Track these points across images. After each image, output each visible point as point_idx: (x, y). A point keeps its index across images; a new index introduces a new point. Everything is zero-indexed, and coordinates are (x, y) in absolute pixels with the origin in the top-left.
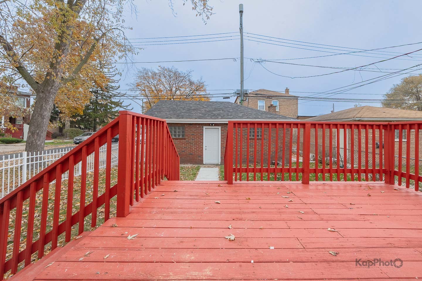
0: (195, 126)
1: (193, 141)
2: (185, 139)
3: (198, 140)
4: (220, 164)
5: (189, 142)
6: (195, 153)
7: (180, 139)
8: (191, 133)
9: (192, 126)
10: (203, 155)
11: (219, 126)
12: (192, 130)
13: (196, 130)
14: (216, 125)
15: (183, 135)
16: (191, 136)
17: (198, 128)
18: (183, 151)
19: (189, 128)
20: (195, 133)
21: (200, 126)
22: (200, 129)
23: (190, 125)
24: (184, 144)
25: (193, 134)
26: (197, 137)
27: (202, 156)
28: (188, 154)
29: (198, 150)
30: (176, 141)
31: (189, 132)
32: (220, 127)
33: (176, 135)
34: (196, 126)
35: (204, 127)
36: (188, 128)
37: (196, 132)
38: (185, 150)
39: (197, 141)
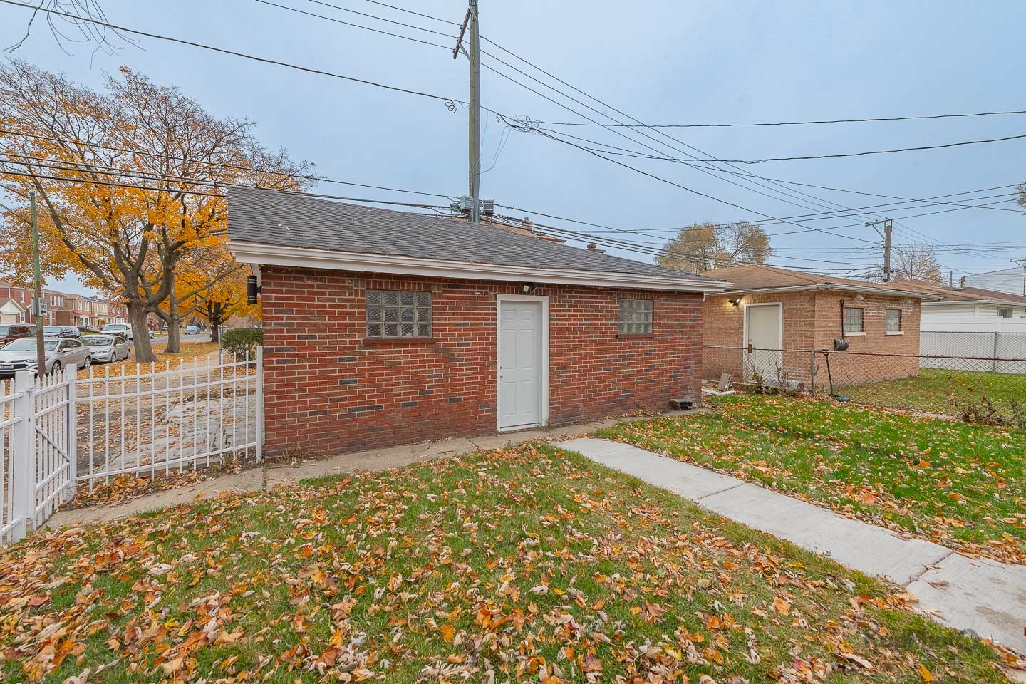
0: (467, 293)
1: (462, 350)
2: (432, 343)
3: (478, 344)
4: (544, 424)
5: (450, 355)
6: (469, 393)
7: (414, 343)
8: (454, 320)
9: (458, 292)
10: (495, 401)
11: (544, 295)
12: (461, 309)
13: (474, 309)
14: (536, 288)
15: (423, 329)
16: (455, 330)
17: (479, 298)
18: (426, 392)
19: (449, 298)
20: (468, 319)
21: (486, 293)
22: (486, 304)
23: (450, 286)
24: (429, 362)
25: (462, 324)
26: (476, 334)
27: (490, 403)
28: (446, 401)
29: (478, 383)
30: (399, 352)
31: (449, 314)
32: (545, 301)
33: (395, 326)
34: (473, 293)
35: (501, 297)
36: (444, 298)
37: (473, 314)
38: (434, 386)
39: (476, 349)
